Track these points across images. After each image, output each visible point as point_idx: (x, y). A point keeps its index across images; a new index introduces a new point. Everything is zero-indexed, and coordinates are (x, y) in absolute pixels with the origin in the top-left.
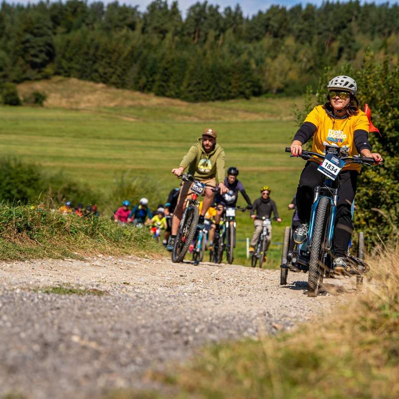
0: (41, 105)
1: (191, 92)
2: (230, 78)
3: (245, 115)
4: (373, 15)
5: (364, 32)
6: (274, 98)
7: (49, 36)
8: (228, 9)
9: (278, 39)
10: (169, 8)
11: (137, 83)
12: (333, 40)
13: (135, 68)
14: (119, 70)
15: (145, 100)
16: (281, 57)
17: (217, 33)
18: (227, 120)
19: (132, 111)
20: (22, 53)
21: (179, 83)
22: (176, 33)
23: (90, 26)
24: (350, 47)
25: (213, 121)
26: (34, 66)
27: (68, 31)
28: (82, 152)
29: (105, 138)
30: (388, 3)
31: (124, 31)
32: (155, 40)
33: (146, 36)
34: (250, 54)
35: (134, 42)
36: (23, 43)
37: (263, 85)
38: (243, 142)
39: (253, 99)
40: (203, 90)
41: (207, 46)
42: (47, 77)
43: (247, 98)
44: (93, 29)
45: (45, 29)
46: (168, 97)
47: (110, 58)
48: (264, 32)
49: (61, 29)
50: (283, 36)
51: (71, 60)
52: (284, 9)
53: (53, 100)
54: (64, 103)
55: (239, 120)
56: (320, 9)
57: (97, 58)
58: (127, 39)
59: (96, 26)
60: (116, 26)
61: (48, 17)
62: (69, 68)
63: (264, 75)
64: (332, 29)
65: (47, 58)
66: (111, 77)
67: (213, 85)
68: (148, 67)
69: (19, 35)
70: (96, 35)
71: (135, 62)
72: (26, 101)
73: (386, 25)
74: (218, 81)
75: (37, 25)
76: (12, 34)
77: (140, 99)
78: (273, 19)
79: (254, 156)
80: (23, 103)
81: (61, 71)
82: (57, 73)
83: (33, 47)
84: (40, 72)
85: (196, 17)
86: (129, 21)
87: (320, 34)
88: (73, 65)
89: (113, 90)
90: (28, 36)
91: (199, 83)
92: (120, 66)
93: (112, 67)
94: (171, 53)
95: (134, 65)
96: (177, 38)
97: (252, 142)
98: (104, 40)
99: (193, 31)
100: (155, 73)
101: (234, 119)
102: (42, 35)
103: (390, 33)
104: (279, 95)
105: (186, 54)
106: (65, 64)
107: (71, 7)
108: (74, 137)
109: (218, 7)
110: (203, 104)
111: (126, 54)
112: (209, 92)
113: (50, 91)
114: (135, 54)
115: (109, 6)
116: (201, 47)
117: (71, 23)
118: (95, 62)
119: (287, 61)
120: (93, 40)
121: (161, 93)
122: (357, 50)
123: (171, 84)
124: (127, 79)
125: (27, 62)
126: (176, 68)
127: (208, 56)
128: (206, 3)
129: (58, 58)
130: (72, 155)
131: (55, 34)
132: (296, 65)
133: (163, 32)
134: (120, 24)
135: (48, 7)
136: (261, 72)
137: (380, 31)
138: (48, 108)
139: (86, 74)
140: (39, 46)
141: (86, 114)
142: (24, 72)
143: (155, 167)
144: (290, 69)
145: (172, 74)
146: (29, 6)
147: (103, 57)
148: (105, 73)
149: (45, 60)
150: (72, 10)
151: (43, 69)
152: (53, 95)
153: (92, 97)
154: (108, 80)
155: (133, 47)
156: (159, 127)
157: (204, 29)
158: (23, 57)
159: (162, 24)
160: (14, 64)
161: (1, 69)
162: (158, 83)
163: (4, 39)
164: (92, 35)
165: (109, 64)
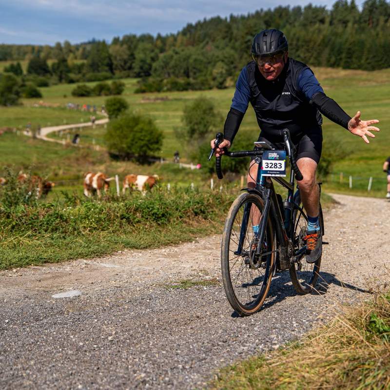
1: (369, 63)
10: (349, 4)
11: (329, 61)
13: (327, 51)
14: (315, 54)
15: (336, 73)
17: (386, 18)
21: (359, 58)
22: (355, 22)
23: (292, 25)
25: (387, 83)
31: (317, 25)
32: (340, 29)
33: (333, 27)
35: (325, 32)
36: (246, 42)
40: (378, 61)
41: (379, 29)
44: (294, 26)
46: (353, 69)
47: (308, 46)
57: (299, 47)
58: (320, 31)
59: (297, 24)
60: (311, 22)
61: (262, 22)
66: (310, 59)
67: (386, 57)
68: (336, 49)
69: (243, 37)
70: (297, 30)
71: (326, 46)
75: (255, 29)
76: (238, 37)
77: (331, 73)
85: (369, 8)
86: (320, 18)
90: (249, 37)
91: (375, 56)
92: (316, 51)
93: (309, 52)
94: (352, 37)
95: (326, 49)
96: (356, 26)
98: (303, 33)
99: (367, 18)
100: (341, 53)
105: (363, 36)
107: (277, 12)
110: (379, 71)
111: (319, 41)
112: (383, 62)
114: (326, 41)
115: (305, 8)
116: (375, 30)
118: (297, 50)
120: (294, 35)
121: (347, 67)
123: (354, 60)
124: (321, 59)
126: (357, 47)
127: (380, 36)
133: (345, 23)
134: (313, 20)
145: (354, 52)
146: (249, 15)
147: (303, 46)
150: (279, 14)
155: (325, 37)
156: (347, 92)
157: (376, 17)
158: (247, 52)
159: (345, 17)
160: (241, 58)
161: (232, 63)
162: (344, 60)
163: (233, 41)
164: (293, 31)
165: (308, 50)
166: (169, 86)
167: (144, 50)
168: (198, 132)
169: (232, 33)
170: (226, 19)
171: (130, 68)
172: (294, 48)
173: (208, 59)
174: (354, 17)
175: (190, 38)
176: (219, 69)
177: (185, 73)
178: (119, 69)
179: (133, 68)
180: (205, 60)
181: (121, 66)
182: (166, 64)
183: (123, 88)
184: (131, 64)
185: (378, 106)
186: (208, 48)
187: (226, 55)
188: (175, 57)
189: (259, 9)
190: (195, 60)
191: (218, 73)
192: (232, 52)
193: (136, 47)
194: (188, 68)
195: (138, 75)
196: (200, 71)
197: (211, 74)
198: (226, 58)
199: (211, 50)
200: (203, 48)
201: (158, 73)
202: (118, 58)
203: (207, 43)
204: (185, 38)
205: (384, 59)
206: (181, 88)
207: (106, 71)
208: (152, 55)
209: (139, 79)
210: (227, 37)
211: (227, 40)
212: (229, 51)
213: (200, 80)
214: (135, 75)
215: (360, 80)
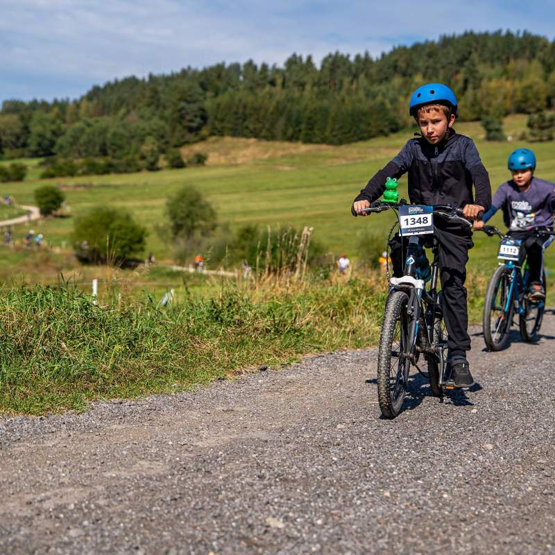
0: (203, 164)
1: (335, 136)
2: (369, 119)
3: (387, 151)
4: (490, 44)
5: (485, 61)
7: (201, 101)
8: (358, 57)
9: (407, 78)
10: (304, 62)
11: (284, 133)
12: (457, 72)
13: (282, 122)
14: (267, 125)
15: (295, 148)
17: (351, 79)
18: (372, 158)
19: (285, 160)
20: (179, 120)
21: (323, 130)
22: (314, 85)
23: (236, 88)
24: (474, 77)
25: (360, 161)
26: (191, 130)
27: (217, 94)
28: (264, 205)
29: (275, 189)
30: (500, 31)
31: (267, 88)
32: (296, 93)
33: (287, 90)
34: (384, 95)
35: (278, 97)
36: (180, 110)
37: (399, 121)
39: (393, 136)
40: (345, 133)
41: (343, 92)
42: (203, 139)
43: (386, 135)
44: (238, 90)
45: (196, 95)
46: (315, 143)
47: (258, 114)
48: (393, 73)
49: (209, 94)
50: (411, 75)
51: (223, 120)
52: (405, 48)
53: (213, 158)
54: (223, 160)
56: (439, 44)
57: (246, 116)
58: (271, 95)
59: (241, 87)
60: (258, 85)
61: (196, 85)
62: (222, 128)
63: (398, 113)
64: (455, 62)
65: (202, 122)
66: (261, 131)
67: (355, 128)
68: (294, 118)
69: (174, 104)
70: (242, 95)
71: (281, 115)
72: (190, 162)
73: (504, 53)
74: (358, 123)
75: (189, 93)
76: (168, 104)
77: (289, 148)
78: (401, 60)
80: (188, 165)
81: (215, 131)
82: (212, 134)
83: (187, 113)
84: (197, 134)
85: (330, 67)
86: (269, 79)
87: (444, 67)
88: (225, 124)
89: (264, 143)
90: (183, 104)
91: (342, 127)
92: (268, 121)
93: (260, 122)
94: (312, 103)
95: (281, 118)
96: (316, 89)
98: (251, 98)
99: (328, 80)
100: (300, 123)
102: (194, 102)
103: (508, 60)
105: (325, 103)
106: (218, 125)
107: (215, 72)
108: (249, 191)
109: (348, 56)
110: (348, 145)
111: (271, 109)
112: (352, 133)
113: (208, 151)
114: (281, 107)
115: (245, 65)
116: (339, 94)
117: (218, 87)
118: (244, 120)
120: (240, 100)
121: (308, 141)
122: (481, 79)
123: (316, 131)
124: (275, 131)
125: (185, 127)
126: (319, 116)
127: (347, 101)
128: (337, 53)
129: (210, 120)
130: (257, 209)
131: (205, 98)
133: (302, 85)
134: (261, 82)
135: (190, 73)
136: (396, 110)
137: (499, 58)
138: (210, 167)
139: (238, 131)
140: (194, 111)
141: (245, 168)
142: (183, 136)
143: (332, 211)
145: (315, 122)
146: (172, 74)
147: (251, 115)
148: (255, 129)
149: (200, 124)
150: (217, 75)
151: (199, 132)
152: (211, 154)
153: (248, 152)
154: (258, 135)
155: (278, 103)
156: (317, 173)
157: (339, 77)
158: (180, 123)
159: (301, 78)
160: (173, 130)
161: (162, 137)
162: (304, 132)
163: (161, 108)
164: (238, 96)
165: (258, 120)
166: (85, 168)
167: (41, 122)
168: (185, 227)
169: (159, 100)
170: (144, 80)
171: (24, 145)
172: (240, 118)
173: (130, 132)
174: (313, 78)
175: (98, 104)
176: (149, 146)
177: (101, 150)
178: (10, 146)
179: (29, 145)
180: (127, 134)
181: (13, 143)
182: (75, 139)
183: (26, 172)
184: (26, 140)
186: (129, 118)
187: (155, 127)
188: (88, 130)
189: (186, 67)
190: (115, 134)
191: (148, 151)
192: (162, 123)
193: (30, 118)
194: (104, 144)
195: (35, 155)
196: (121, 148)
197: (137, 151)
198: (154, 130)
199: (135, 121)
200: (122, 119)
201: (65, 151)
202: (8, 132)
203: (128, 112)
204: (91, 105)
206: (101, 171)
208: (53, 127)
209: (42, 160)
210: (152, 103)
211: (153, 107)
212: (156, 122)
213: (124, 160)
214: (31, 154)
215: (326, 157)
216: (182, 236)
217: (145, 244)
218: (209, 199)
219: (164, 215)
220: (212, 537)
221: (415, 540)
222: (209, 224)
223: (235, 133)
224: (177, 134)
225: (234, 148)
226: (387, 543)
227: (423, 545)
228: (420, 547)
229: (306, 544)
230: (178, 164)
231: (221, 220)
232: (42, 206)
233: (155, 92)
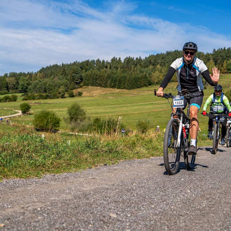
0: (81, 96)
1: (129, 86)
2: (141, 80)
3: (147, 92)
6: (156, 85)
7: (81, 73)
8: (137, 58)
9: (155, 66)
10: (118, 60)
11: (111, 85)
13: (110, 81)
14: (104, 82)
15: (114, 90)
16: (157, 72)
17: (134, 66)
18: (142, 94)
19: (111, 95)
20: (73, 80)
21: (124, 84)
23: (93, 69)
25: (137, 95)
26: (77, 83)
27: (86, 71)
28: (103, 111)
29: (107, 105)
31: (104, 69)
32: (115, 71)
33: (112, 70)
34: (146, 72)
35: (108, 72)
36: (73, 77)
37: (152, 81)
38: (150, 102)
39: (149, 86)
40: (132, 85)
41: (132, 71)
42: (81, 87)
43: (147, 86)
44: (94, 69)
45: (79, 71)
46: (121, 89)
47: (101, 78)
48: (149, 64)
49: (84, 71)
50: (156, 65)
51: (89, 80)
52: (154, 55)
53: (84, 94)
54: (88, 94)
55: (146, 94)
56: (166, 54)
57: (97, 79)
58: (106, 72)
59: (95, 69)
62: (88, 83)
63: (151, 78)
65: (81, 81)
66: (102, 84)
67: (136, 84)
68: (114, 80)
69: (71, 74)
70: (96, 71)
71: (109, 79)
72: (76, 95)
74: (137, 82)
75: (76, 71)
76: (68, 74)
77: (112, 90)
78: (152, 60)
79: (155, 106)
80: (76, 96)
81: (86, 84)
83: (76, 78)
84: (79, 85)
85: (127, 62)
86: (105, 66)
87: (167, 63)
88: (89, 82)
89: (103, 88)
90: (74, 74)
91: (131, 83)
92: (104, 80)
93: (102, 81)
94: (120, 75)
95: (109, 80)
96: (122, 69)
97: (153, 101)
98: (98, 73)
99: (126, 66)
100: (116, 81)
101: (144, 94)
102: (78, 74)
104: (157, 84)
105: (125, 74)
106: (87, 82)
107: (86, 63)
108: (97, 106)
109: (134, 58)
110: (133, 90)
111: (106, 76)
112: (134, 86)
113: (83, 91)
114: (109, 76)
115: (96, 61)
116: (130, 71)
117: (87, 68)
118: (96, 80)
119: (159, 73)
120: (95, 73)
121: (119, 88)
123: (122, 85)
124: (107, 84)
125: (75, 83)
126: (123, 79)
127: (133, 74)
128: (130, 57)
129: (84, 80)
130: (100, 112)
131: (82, 72)
132: (162, 74)
133: (117, 68)
134: (102, 67)
136: (151, 77)
138: (83, 97)
139: (94, 84)
140: (78, 77)
141: (96, 97)
142: (74, 86)
143: (127, 113)
144: (160, 75)
145: (122, 81)
146: (71, 64)
147: (99, 78)
148: (100, 83)
149: (80, 82)
150: (86, 64)
151: (80, 84)
152: (84, 92)
153: (97, 92)
154: (101, 85)
155: (108, 74)
156: (122, 99)
157: (130, 65)
158: (73, 81)
159: (117, 66)
160: (71, 83)
161: (67, 86)
162: (117, 85)
163: (66, 76)
164: (94, 71)
166: (38, 97)
167: (23, 80)
168: (74, 118)
169: (65, 73)
170: (60, 65)
172: (95, 80)
175: (44, 74)
176: (62, 89)
177: (44, 90)
178: (11, 89)
179: (18, 89)
180: (54, 85)
181: (12, 87)
182: (35, 86)
183: (17, 98)
184: (17, 87)
185: (138, 105)
186: (55, 79)
187: (64, 83)
188: (40, 83)
189: (75, 61)
190: (49, 85)
191: (61, 91)
192: (66, 81)
193: (19, 79)
194: (46, 88)
195: (21, 92)
196: (51, 90)
197: (57, 91)
198: (64, 84)
199: (57, 80)
200: (52, 79)
201: (31, 91)
202: (11, 84)
203: (54, 77)
204: (41, 74)
205: (135, 85)
206: (44, 98)
207: (6, 90)
208: (27, 82)
209: (23, 94)
210: (63, 74)
212: (64, 81)
213: (52, 94)
214: (19, 92)
215: (125, 94)
216: (73, 122)
217: (60, 124)
218: (83, 108)
219: (67, 114)
220: (90, 220)
221: (164, 222)
222: (83, 117)
223: (93, 85)
224: (72, 85)
225: (92, 90)
226: (154, 223)
227: (167, 223)
228: (166, 224)
229: (125, 222)
230: (72, 96)
231: (87, 116)
232: (23, 110)
233: (64, 70)
